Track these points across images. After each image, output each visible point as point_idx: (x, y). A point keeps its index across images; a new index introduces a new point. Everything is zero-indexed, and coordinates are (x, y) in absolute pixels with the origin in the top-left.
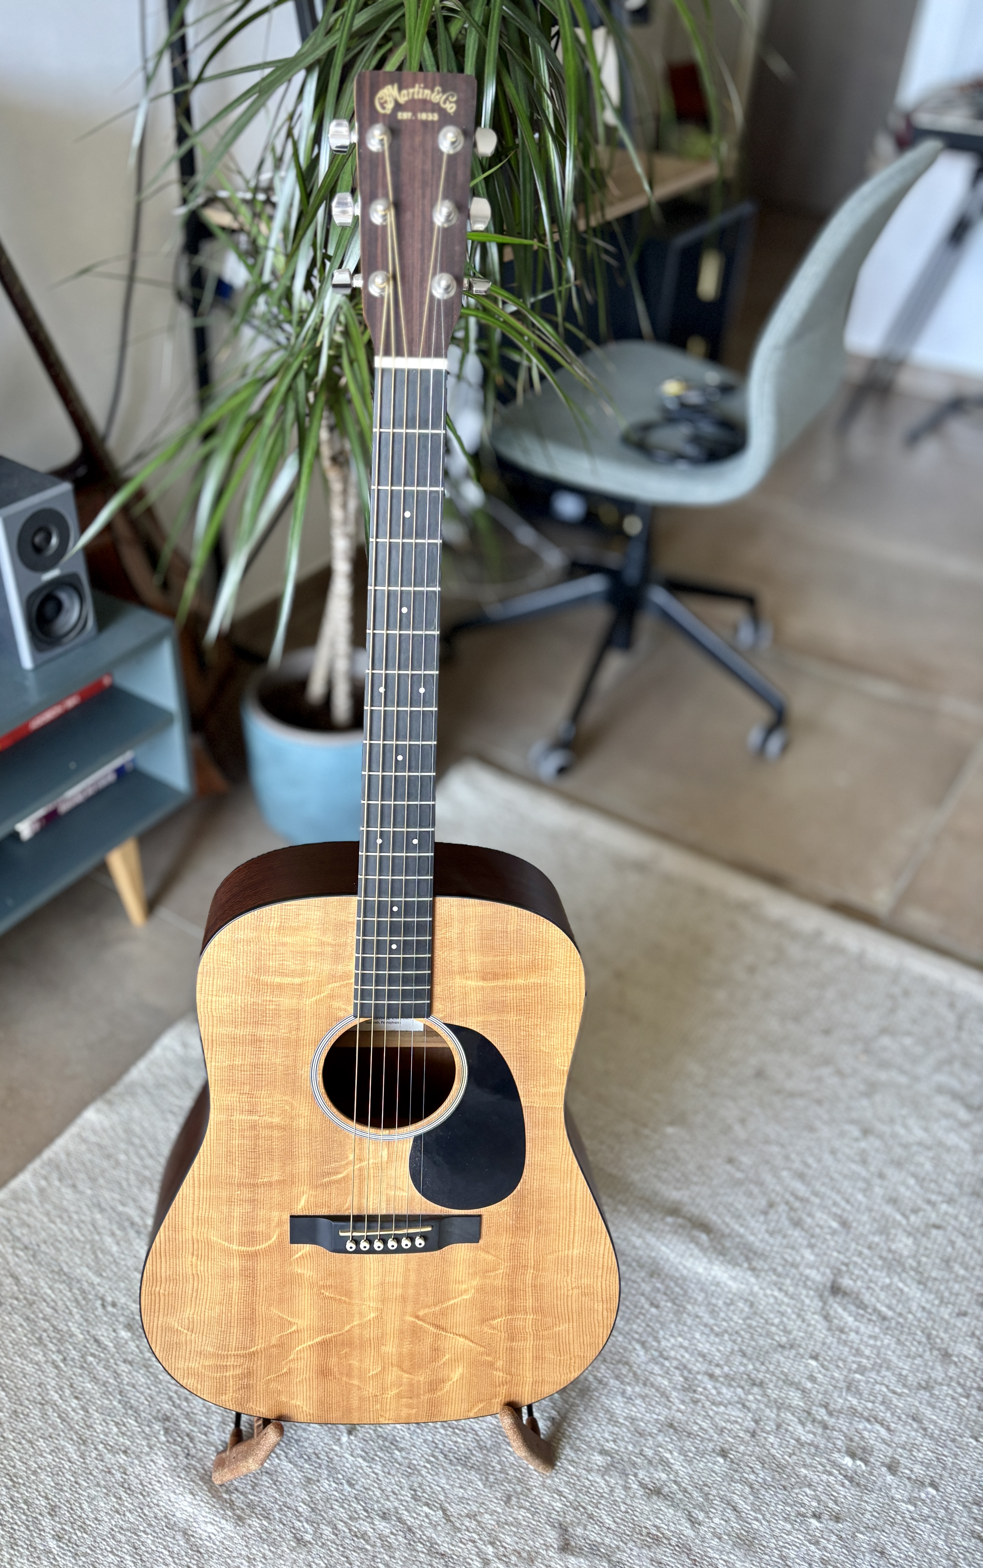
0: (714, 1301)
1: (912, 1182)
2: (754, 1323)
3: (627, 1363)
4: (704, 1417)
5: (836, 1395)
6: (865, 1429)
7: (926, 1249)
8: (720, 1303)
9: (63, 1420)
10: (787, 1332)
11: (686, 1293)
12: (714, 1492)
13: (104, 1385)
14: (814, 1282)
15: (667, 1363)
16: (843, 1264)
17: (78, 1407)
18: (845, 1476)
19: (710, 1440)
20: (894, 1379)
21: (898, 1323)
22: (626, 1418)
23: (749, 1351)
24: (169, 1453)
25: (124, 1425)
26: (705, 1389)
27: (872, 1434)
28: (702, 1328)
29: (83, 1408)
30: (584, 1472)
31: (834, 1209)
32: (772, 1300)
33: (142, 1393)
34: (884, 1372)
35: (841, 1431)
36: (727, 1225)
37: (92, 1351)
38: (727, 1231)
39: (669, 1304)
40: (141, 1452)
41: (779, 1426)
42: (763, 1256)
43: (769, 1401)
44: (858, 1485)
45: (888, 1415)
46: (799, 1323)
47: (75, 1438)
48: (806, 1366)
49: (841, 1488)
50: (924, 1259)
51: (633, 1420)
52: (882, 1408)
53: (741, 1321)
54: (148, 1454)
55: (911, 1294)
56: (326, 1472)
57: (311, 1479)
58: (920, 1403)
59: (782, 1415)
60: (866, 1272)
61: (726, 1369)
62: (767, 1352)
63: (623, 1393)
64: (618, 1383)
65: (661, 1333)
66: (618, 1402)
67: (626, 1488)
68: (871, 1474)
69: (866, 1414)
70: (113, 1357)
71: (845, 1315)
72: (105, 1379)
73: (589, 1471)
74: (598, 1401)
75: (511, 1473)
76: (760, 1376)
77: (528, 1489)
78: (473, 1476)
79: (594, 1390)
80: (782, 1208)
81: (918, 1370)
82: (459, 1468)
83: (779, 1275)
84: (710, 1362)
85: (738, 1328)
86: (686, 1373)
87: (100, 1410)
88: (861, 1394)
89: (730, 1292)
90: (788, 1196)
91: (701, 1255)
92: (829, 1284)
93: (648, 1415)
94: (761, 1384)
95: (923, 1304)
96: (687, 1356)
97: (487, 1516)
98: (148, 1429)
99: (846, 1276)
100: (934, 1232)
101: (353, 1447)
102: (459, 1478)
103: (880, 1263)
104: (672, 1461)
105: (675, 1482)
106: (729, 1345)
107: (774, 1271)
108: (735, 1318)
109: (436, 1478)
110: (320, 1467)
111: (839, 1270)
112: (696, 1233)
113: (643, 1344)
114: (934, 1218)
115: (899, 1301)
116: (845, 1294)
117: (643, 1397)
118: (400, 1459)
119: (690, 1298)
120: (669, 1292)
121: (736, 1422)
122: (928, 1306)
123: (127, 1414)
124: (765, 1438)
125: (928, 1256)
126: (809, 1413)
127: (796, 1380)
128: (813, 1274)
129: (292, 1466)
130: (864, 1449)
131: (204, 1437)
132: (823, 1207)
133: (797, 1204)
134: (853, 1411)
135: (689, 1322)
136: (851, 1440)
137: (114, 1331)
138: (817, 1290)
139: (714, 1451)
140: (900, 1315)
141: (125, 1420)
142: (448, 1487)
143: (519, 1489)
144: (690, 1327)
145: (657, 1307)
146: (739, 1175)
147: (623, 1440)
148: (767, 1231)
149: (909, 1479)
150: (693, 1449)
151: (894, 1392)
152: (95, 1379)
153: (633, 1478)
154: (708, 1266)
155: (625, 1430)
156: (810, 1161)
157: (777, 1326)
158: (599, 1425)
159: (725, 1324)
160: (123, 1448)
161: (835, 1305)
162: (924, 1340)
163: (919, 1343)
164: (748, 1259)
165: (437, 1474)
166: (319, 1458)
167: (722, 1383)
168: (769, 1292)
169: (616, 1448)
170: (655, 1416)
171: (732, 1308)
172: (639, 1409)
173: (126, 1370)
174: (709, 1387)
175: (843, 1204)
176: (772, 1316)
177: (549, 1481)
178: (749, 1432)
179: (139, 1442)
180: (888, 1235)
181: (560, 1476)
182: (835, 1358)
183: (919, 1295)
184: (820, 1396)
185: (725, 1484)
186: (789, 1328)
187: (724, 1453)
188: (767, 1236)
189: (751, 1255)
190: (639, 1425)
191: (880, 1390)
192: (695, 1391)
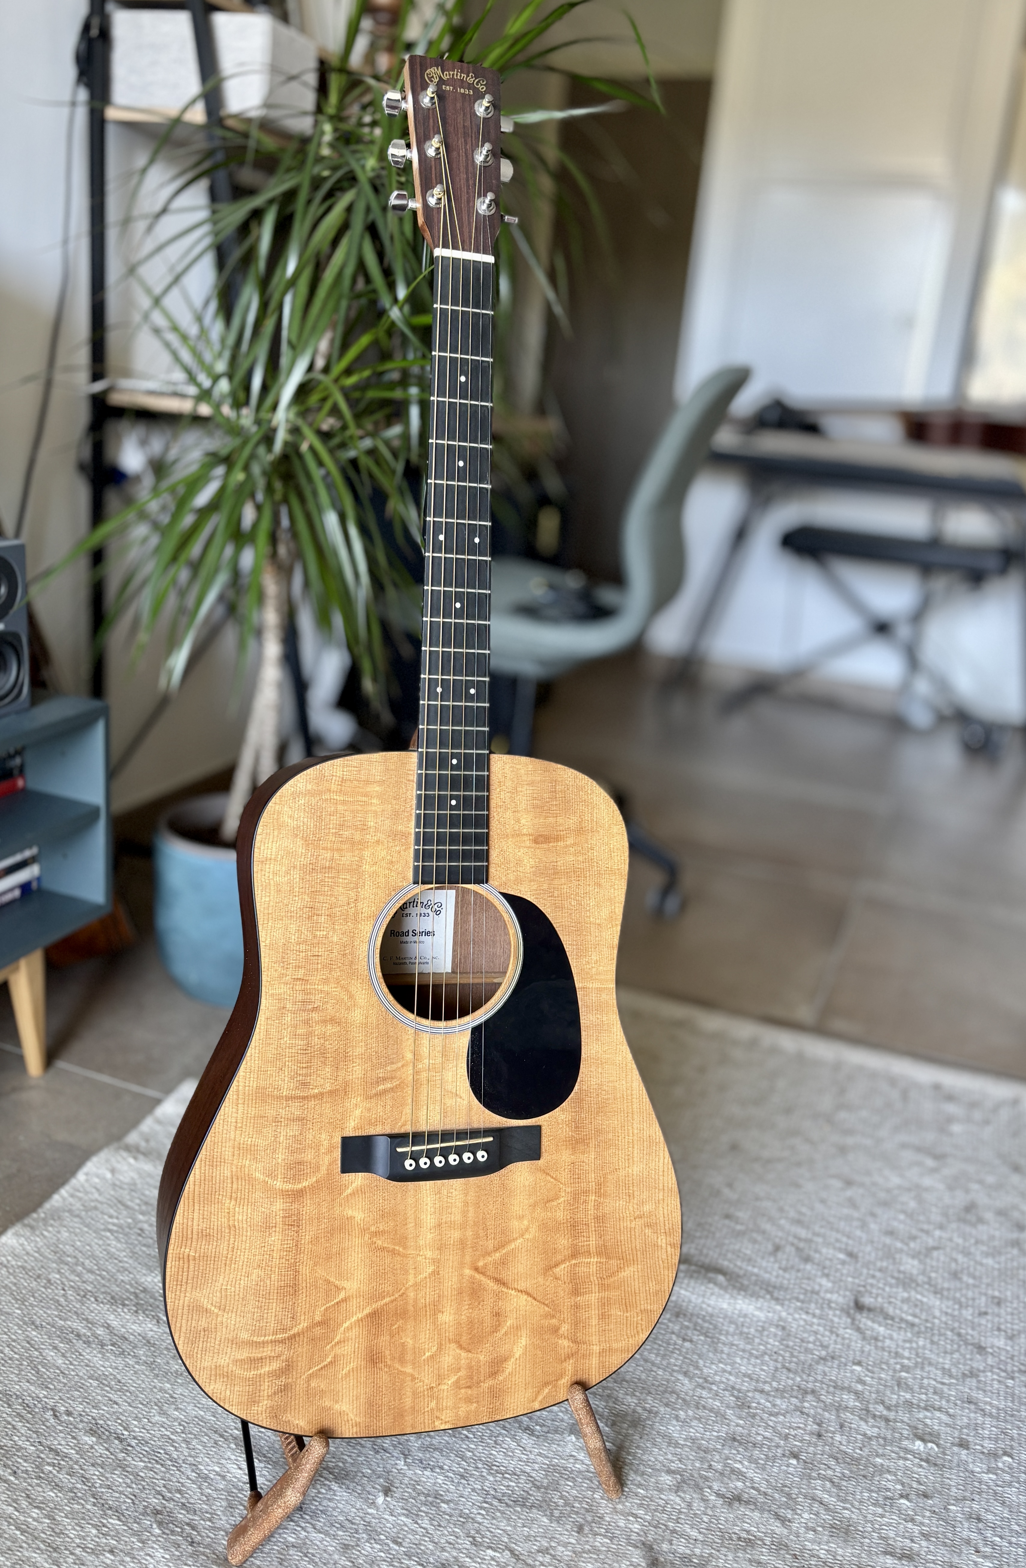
0: (745, 1330)
1: (902, 1217)
2: (791, 1344)
3: (673, 1392)
4: (765, 1428)
5: (888, 1393)
6: (926, 1417)
7: (932, 1267)
8: (752, 1330)
9: (23, 1532)
10: (825, 1347)
11: (715, 1327)
12: (796, 1491)
13: (71, 1491)
14: (837, 1304)
15: (714, 1388)
16: (859, 1286)
17: (41, 1515)
18: (921, 1460)
19: (778, 1446)
20: (939, 1373)
21: (926, 1328)
22: (685, 1440)
23: (793, 1366)
24: (168, 1544)
25: (104, 1526)
26: (758, 1403)
27: (934, 1421)
28: (741, 1353)
29: (48, 1516)
30: (655, 1492)
31: (838, 1245)
32: (802, 1323)
33: (121, 1493)
34: (927, 1369)
35: (902, 1421)
36: (741, 1268)
37: (49, 1461)
38: (741, 1273)
39: (702, 1338)
40: (133, 1549)
41: (842, 1426)
42: (781, 1288)
43: (826, 1406)
44: (935, 1465)
45: (944, 1402)
46: (834, 1337)
47: (42, 1546)
48: (852, 1372)
49: (920, 1470)
50: (933, 1275)
51: (694, 1440)
52: (936, 1397)
53: (777, 1343)
54: (141, 1549)
55: (931, 1303)
56: (364, 1535)
57: (348, 1545)
58: (970, 1389)
59: (842, 1415)
60: (883, 1290)
61: (775, 1384)
62: (811, 1365)
63: (677, 1418)
64: (669, 1410)
65: (701, 1362)
66: (674, 1426)
67: (705, 1500)
68: (945, 1454)
69: (922, 1405)
70: (76, 1463)
71: (876, 1326)
72: (70, 1486)
73: (661, 1491)
74: (653, 1429)
75: (577, 1505)
76: (810, 1385)
77: (599, 1517)
78: (535, 1513)
79: (645, 1420)
80: (789, 1249)
81: (959, 1363)
82: (518, 1509)
83: (803, 1302)
84: (757, 1381)
85: (775, 1350)
86: (736, 1393)
87: (70, 1516)
88: (911, 1389)
89: (758, 1321)
90: (791, 1239)
91: (722, 1292)
92: (852, 1304)
93: (708, 1433)
94: (813, 1392)
95: (944, 1309)
96: (732, 1378)
97: (561, 1548)
98: (135, 1525)
99: (867, 1295)
100: (935, 1254)
101: (392, 1507)
102: (519, 1518)
103: (893, 1281)
104: (744, 1470)
105: (753, 1488)
106: (772, 1363)
107: (798, 1299)
108: (771, 1341)
109: (494, 1521)
110: (357, 1532)
111: (859, 1292)
112: (711, 1275)
113: (686, 1374)
114: (931, 1242)
115: (921, 1310)
116: (870, 1310)
117: (699, 1419)
118: (448, 1511)
119: (721, 1330)
120: (698, 1328)
121: (799, 1428)
122: (949, 1311)
123: (106, 1515)
124: (832, 1438)
125: (936, 1272)
126: (868, 1411)
127: (846, 1385)
128: (834, 1297)
129: (323, 1536)
130: (930, 1434)
131: (208, 1523)
132: (827, 1244)
133: (802, 1245)
134: (909, 1404)
135: (726, 1350)
136: (917, 1429)
137: (74, 1438)
138: (842, 1310)
139: (784, 1455)
140: (927, 1321)
141: (105, 1521)
142: (509, 1528)
143: (589, 1519)
144: (728, 1355)
145: (691, 1341)
146: (739, 1227)
147: (689, 1459)
148: (780, 1268)
149: (983, 1453)
150: (763, 1456)
151: (943, 1384)
152: (58, 1487)
153: (709, 1490)
154: (732, 1301)
155: (688, 1450)
156: (804, 1210)
157: (814, 1343)
158: (660, 1449)
159: (762, 1347)
160: (107, 1548)
161: (864, 1320)
162: (955, 1338)
163: (952, 1341)
164: (768, 1292)
165: (494, 1518)
166: (353, 1523)
167: (774, 1397)
168: (797, 1316)
169: (684, 1467)
170: (715, 1434)
171: (766, 1333)
172: (696, 1430)
173: (97, 1473)
174: (762, 1401)
175: (844, 1239)
176: (805, 1335)
177: (620, 1506)
178: (813, 1434)
179: (127, 1540)
180: (894, 1259)
181: (631, 1500)
182: (878, 1362)
183: (938, 1303)
184: (874, 1396)
185: (805, 1482)
186: (825, 1343)
187: (795, 1456)
188: (781, 1272)
189: (770, 1289)
190: (701, 1444)
191: (929, 1384)
192: (749, 1407)
